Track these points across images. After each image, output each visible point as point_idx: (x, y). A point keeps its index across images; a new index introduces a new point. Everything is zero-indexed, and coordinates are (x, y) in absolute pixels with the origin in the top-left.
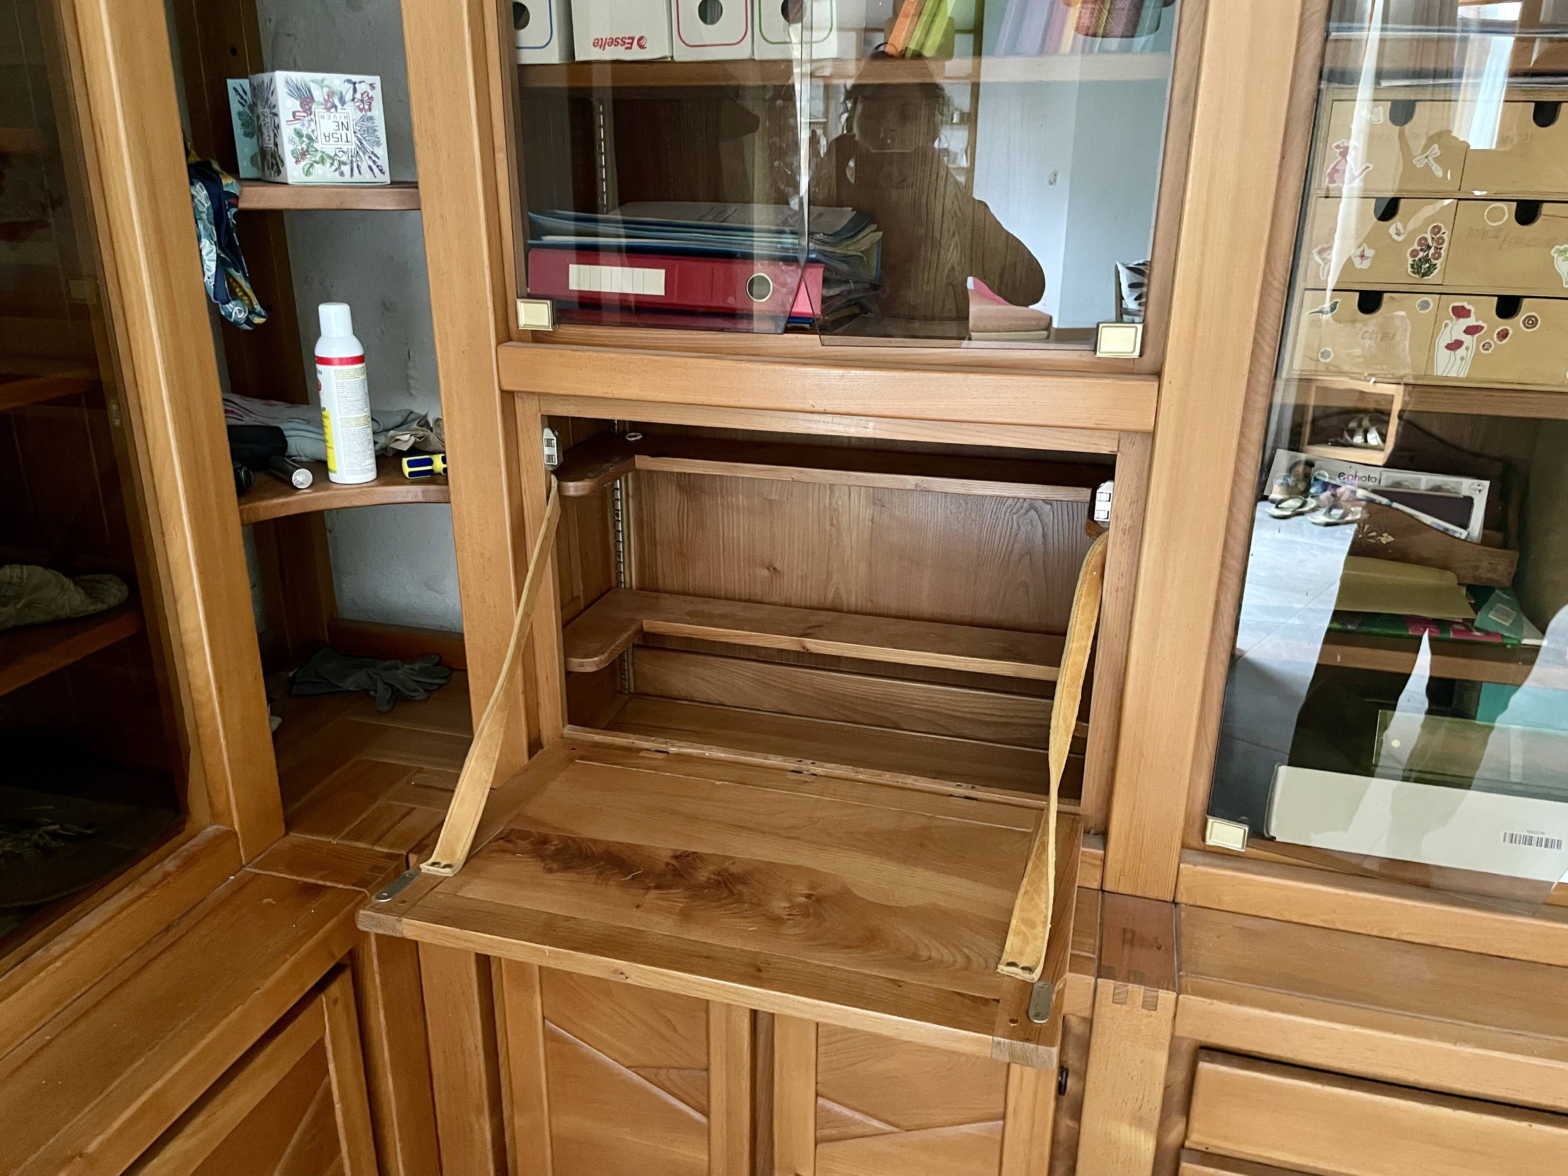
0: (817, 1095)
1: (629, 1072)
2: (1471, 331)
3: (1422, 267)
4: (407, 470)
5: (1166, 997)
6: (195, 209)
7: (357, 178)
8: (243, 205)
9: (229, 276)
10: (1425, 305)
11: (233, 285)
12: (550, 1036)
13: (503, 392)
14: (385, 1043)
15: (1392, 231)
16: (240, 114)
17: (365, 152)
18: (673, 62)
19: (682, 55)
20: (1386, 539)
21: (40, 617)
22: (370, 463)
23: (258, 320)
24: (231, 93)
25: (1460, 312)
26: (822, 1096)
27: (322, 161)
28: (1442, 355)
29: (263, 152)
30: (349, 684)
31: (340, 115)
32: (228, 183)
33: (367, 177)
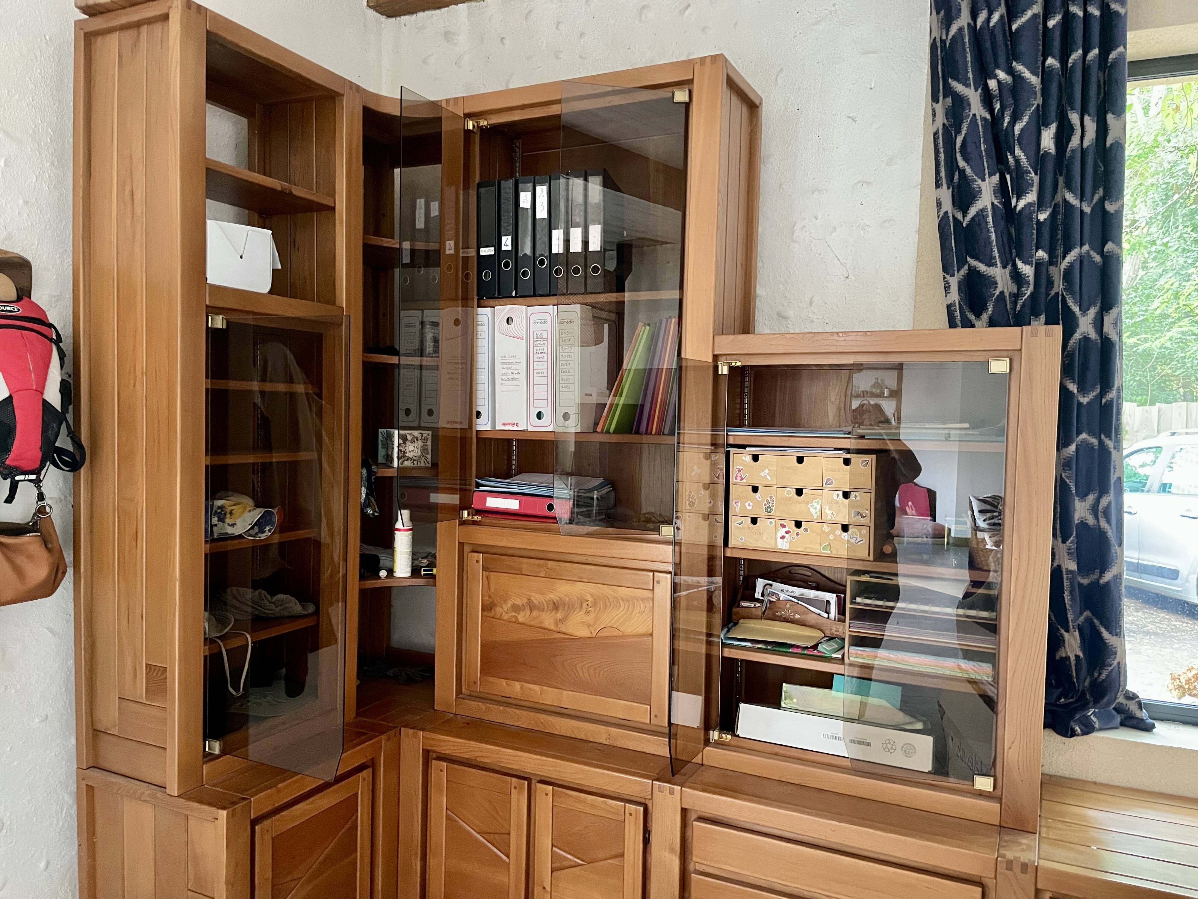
0: (552, 845)
1: (478, 836)
2: (787, 532)
3: (768, 510)
4: (423, 573)
5: (677, 788)
6: (361, 475)
7: (419, 465)
8: (379, 475)
9: (369, 499)
10: (771, 523)
11: (370, 502)
12: (448, 818)
13: (459, 543)
14: (381, 825)
15: (757, 497)
16: (382, 441)
17: (423, 456)
18: (527, 431)
19: (530, 429)
20: (797, 616)
21: (286, 614)
22: (409, 570)
23: (376, 514)
24: (380, 433)
25: (783, 526)
26: (555, 847)
27: (407, 460)
28: (779, 540)
29: (387, 455)
30: (390, 673)
31: (416, 445)
32: (374, 468)
33: (423, 465)
